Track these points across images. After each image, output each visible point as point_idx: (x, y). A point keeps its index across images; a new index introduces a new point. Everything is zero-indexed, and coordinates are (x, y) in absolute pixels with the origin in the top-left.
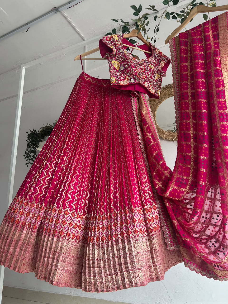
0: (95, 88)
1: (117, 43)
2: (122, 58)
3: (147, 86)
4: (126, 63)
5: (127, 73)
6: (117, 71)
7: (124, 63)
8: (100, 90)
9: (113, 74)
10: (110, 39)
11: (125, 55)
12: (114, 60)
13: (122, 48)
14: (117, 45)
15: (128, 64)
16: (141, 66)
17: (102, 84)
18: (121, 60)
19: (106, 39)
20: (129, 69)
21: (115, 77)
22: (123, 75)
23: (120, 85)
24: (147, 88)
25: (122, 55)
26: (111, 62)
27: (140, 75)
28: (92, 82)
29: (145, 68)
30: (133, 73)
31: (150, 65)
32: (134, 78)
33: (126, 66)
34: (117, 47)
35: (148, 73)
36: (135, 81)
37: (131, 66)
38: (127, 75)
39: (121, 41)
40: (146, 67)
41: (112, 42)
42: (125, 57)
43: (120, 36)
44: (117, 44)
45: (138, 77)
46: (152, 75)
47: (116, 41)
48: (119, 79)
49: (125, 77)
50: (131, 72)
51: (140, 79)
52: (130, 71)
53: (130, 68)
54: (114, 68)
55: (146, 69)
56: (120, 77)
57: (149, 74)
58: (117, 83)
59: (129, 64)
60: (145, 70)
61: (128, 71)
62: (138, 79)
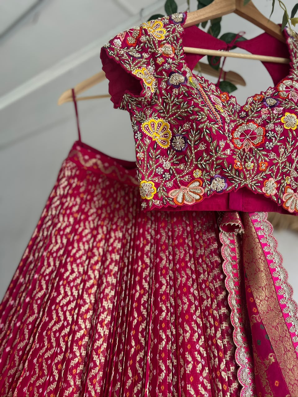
0: (112, 191)
1: (160, 50)
2: (179, 107)
3: (275, 191)
4: (192, 125)
5: (197, 161)
6: (164, 153)
7: (187, 126)
8: (124, 197)
9: (147, 169)
10: (138, 42)
11: (188, 96)
12: (151, 116)
13: (180, 66)
14: (160, 60)
15: (197, 129)
16: (249, 121)
17: (130, 180)
18: (175, 113)
19: (125, 44)
20: (202, 147)
21: (156, 175)
22: (182, 167)
23: (170, 207)
24: (273, 201)
25: (179, 95)
26: (139, 123)
27: (245, 162)
28: (103, 170)
29: (267, 131)
30: (217, 159)
31: (283, 114)
32: (223, 175)
33: (193, 137)
34: (162, 65)
35: (276, 149)
36: (229, 184)
37: (211, 135)
38: (196, 165)
39: (178, 40)
40: (270, 126)
41: (144, 50)
42: (189, 103)
43: (175, 23)
44: (161, 56)
45: (236, 170)
46: (292, 152)
47: (160, 42)
48: (169, 184)
49: (191, 173)
50: (211, 156)
51: (245, 178)
52: (208, 154)
53: (206, 141)
54: (153, 143)
55: (270, 134)
56: (173, 176)
57: (282, 150)
58: (161, 199)
59: (201, 130)
60: (266, 139)
61: (199, 155)
62: (239, 176)
